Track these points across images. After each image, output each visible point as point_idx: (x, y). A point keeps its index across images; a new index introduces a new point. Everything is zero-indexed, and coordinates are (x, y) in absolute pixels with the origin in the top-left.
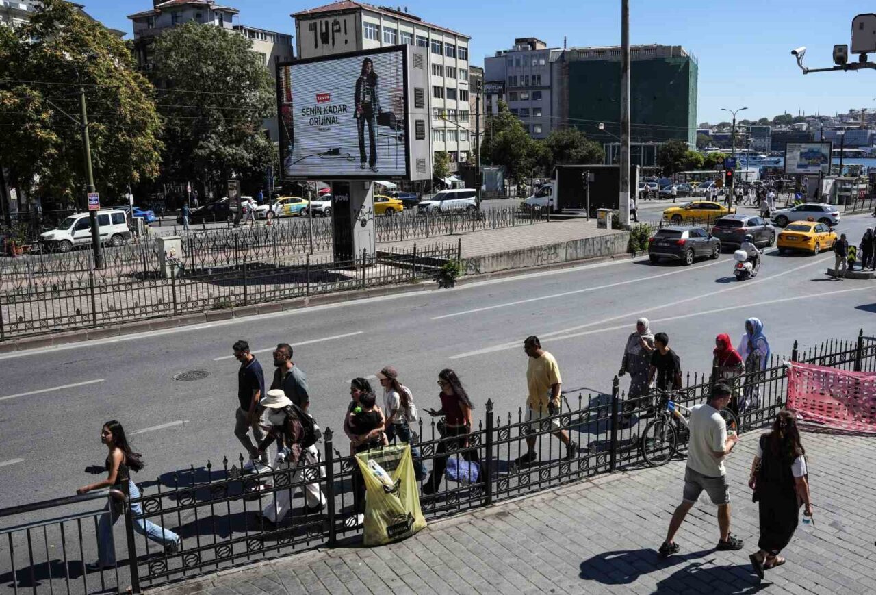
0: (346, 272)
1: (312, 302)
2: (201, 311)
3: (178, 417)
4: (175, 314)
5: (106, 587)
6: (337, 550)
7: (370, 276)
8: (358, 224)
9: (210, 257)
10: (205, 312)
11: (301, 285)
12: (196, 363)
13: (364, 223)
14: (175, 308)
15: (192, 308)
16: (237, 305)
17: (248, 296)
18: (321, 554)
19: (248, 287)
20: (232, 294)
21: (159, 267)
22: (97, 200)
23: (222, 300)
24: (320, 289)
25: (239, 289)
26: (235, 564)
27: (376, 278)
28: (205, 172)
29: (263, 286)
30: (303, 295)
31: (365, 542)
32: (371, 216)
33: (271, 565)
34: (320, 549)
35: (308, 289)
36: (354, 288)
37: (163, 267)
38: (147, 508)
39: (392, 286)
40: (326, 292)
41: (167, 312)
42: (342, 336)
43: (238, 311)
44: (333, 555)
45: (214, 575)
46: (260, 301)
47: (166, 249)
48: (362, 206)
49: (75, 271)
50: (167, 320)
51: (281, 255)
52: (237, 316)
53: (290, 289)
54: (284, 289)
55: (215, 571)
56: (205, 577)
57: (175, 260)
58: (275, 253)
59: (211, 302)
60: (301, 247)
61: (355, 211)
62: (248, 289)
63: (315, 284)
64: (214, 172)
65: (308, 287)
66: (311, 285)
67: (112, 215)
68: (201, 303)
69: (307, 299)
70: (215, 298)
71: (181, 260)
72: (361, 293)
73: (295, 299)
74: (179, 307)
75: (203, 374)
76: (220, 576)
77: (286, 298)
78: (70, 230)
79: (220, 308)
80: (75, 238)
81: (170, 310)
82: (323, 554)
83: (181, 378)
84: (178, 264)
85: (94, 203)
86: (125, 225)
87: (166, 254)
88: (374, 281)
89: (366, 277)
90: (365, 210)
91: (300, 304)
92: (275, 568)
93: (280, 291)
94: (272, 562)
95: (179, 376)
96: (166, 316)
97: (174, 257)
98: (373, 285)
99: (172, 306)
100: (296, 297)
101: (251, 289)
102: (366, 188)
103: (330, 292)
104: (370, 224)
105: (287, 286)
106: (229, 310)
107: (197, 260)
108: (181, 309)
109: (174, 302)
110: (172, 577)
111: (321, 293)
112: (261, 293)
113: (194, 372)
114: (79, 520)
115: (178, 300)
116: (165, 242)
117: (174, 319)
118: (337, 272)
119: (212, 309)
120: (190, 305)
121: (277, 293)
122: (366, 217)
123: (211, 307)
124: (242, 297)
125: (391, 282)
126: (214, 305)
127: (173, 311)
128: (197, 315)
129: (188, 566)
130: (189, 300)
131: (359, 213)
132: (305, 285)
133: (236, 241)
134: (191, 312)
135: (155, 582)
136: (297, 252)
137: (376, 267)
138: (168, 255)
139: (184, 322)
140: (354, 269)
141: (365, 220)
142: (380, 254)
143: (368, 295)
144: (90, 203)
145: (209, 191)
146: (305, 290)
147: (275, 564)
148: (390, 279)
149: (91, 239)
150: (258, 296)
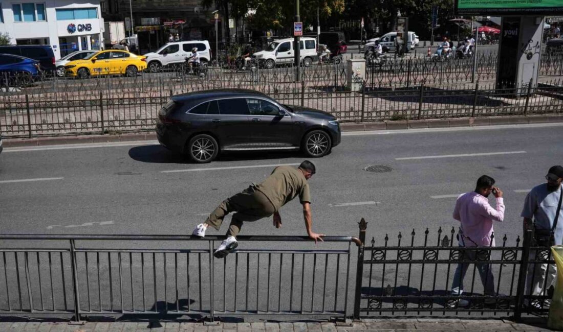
0: (506, 100)
1: (477, 122)
2: (382, 120)
3: (370, 199)
4: (362, 121)
5: (337, 310)
6: (521, 325)
7: (533, 105)
8: (524, 56)
9: (387, 78)
10: (385, 121)
11: (468, 106)
12: (380, 160)
13: (529, 56)
14: (362, 116)
15: (376, 117)
16: (412, 119)
17: (422, 112)
18: (507, 324)
19: (423, 104)
20: (409, 109)
21: (346, 83)
22: (300, 28)
23: (400, 113)
24: (484, 111)
25: (415, 105)
26: (432, 315)
27: (539, 106)
28: (375, 11)
29: (435, 105)
30: (468, 116)
31: (549, 325)
32: (538, 50)
33: (462, 323)
34: (505, 321)
35: (473, 111)
36: (516, 114)
37: (349, 83)
38: (375, 256)
39: (553, 115)
40: (490, 115)
41: (356, 118)
42: (507, 153)
43: (412, 123)
44: (517, 328)
45: (415, 320)
46: (431, 117)
47: (353, 69)
48: (530, 40)
49: (284, 82)
50: (356, 124)
51: (445, 81)
52: (411, 127)
53: (458, 110)
54: (453, 109)
55: (416, 317)
56: (408, 320)
57: (359, 78)
58: (441, 80)
59: (392, 113)
60: (464, 75)
61: (523, 44)
62: (423, 106)
63: (481, 107)
64: (383, 10)
65: (474, 109)
66: (477, 107)
67: (306, 41)
68: (383, 114)
69: (472, 119)
70: (395, 111)
71: (364, 79)
72: (522, 119)
73: (461, 118)
74: (365, 115)
75: (388, 169)
76: (420, 322)
77: (453, 117)
78: (274, 52)
79: (398, 119)
80: (277, 58)
81: (358, 116)
82: (508, 325)
83: (370, 169)
84: (361, 82)
85: (298, 31)
86: (315, 50)
87: (353, 73)
88: (536, 109)
89: (529, 105)
90: (532, 44)
91: (466, 123)
92: (466, 326)
93: (450, 110)
94: (464, 321)
95: (369, 168)
96: (355, 121)
97: (359, 76)
98: (534, 112)
99: (360, 114)
100: (462, 116)
101: (426, 106)
102: (537, 23)
103: (494, 114)
104: (536, 58)
105: (456, 106)
106: (404, 122)
107: (376, 81)
108: (367, 117)
109: (363, 111)
110: (384, 314)
111: (486, 115)
112: (433, 110)
113: (380, 167)
114: (327, 255)
115: (365, 110)
116: (353, 64)
117: (361, 124)
118: (498, 99)
119: (391, 120)
120: (374, 114)
121: (447, 112)
122: (533, 51)
123: (390, 118)
124: (417, 112)
125: (551, 112)
126: (393, 116)
127: (360, 118)
128: (379, 123)
129: (396, 308)
130: (374, 110)
131: (526, 46)
132: (472, 107)
133: (409, 67)
134: (374, 120)
135: (371, 314)
136: (459, 80)
137: (535, 97)
138: (355, 74)
139: (369, 127)
140: (515, 97)
141: (531, 54)
142: (541, 86)
143: (529, 120)
144: (295, 30)
145: (376, 26)
146: (471, 111)
147: (466, 323)
148: (552, 108)
149: (293, 59)
150: (430, 113)
